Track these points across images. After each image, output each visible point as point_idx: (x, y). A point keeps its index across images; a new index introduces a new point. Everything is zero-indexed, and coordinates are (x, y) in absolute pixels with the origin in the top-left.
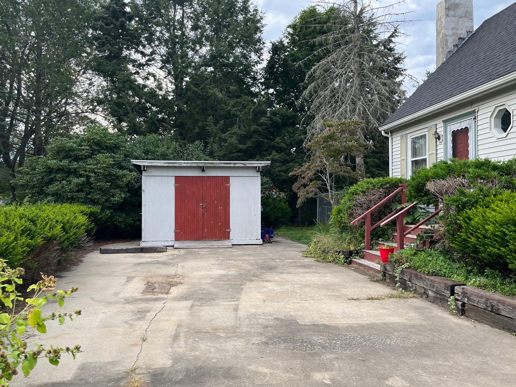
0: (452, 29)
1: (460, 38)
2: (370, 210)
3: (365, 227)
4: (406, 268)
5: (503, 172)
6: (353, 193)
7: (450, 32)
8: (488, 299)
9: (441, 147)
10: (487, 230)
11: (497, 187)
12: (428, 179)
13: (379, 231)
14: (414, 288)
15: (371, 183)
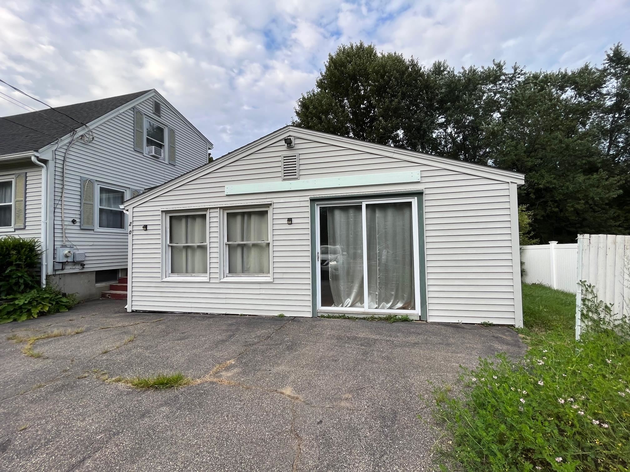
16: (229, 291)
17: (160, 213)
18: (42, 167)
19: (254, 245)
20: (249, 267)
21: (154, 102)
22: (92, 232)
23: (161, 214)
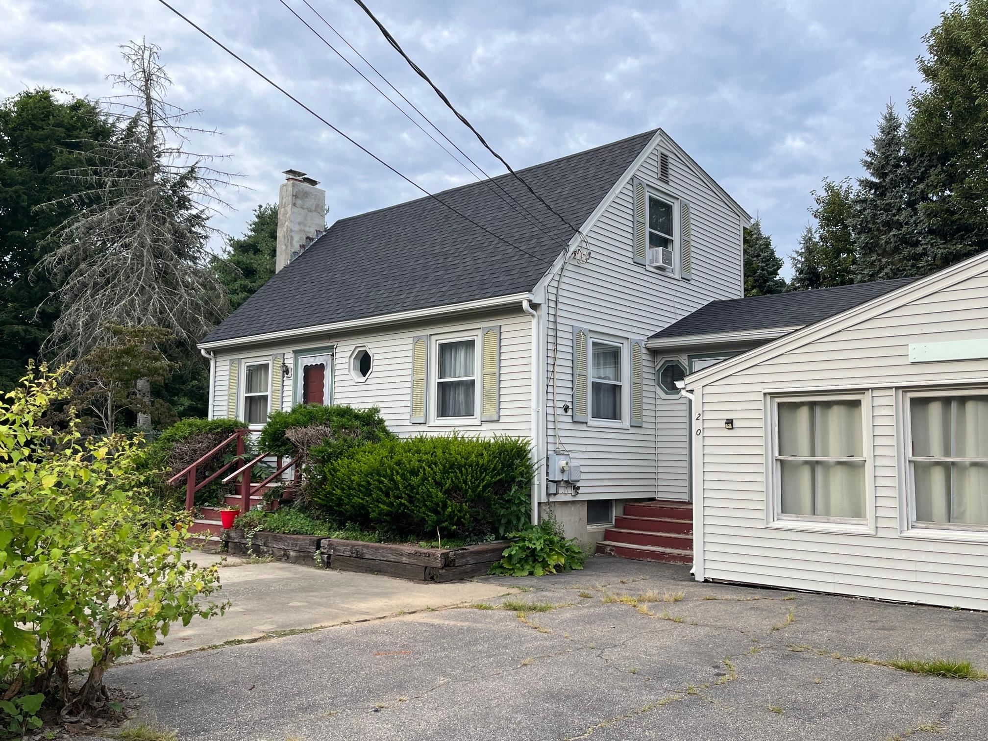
0: (299, 224)
1: (308, 238)
2: (195, 464)
3: (187, 487)
4: (260, 531)
5: (364, 422)
6: (168, 440)
7: (296, 228)
8: (353, 546)
9: (289, 383)
10: (352, 481)
11: (360, 437)
12: (287, 426)
13: (204, 493)
14: (271, 552)
15: (196, 426)
16: (923, 557)
17: (761, 397)
18: (533, 316)
19: (975, 464)
20: (964, 511)
21: (659, 155)
22: (584, 427)
23: (762, 399)
